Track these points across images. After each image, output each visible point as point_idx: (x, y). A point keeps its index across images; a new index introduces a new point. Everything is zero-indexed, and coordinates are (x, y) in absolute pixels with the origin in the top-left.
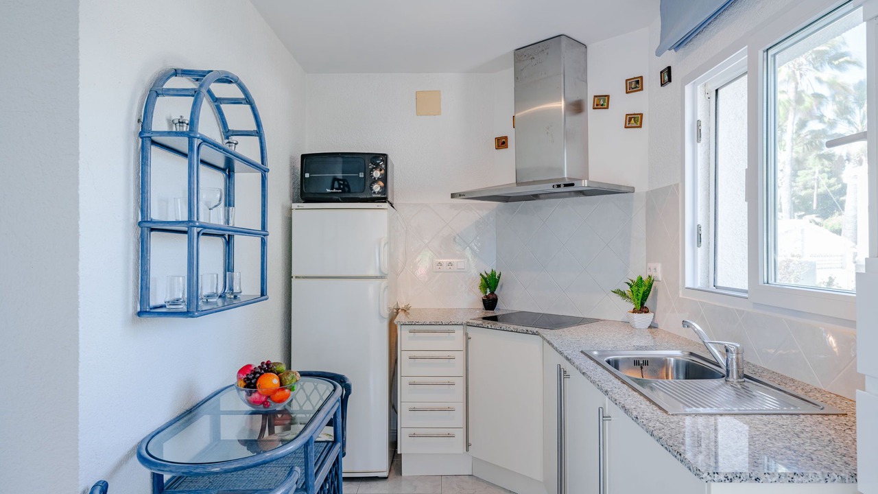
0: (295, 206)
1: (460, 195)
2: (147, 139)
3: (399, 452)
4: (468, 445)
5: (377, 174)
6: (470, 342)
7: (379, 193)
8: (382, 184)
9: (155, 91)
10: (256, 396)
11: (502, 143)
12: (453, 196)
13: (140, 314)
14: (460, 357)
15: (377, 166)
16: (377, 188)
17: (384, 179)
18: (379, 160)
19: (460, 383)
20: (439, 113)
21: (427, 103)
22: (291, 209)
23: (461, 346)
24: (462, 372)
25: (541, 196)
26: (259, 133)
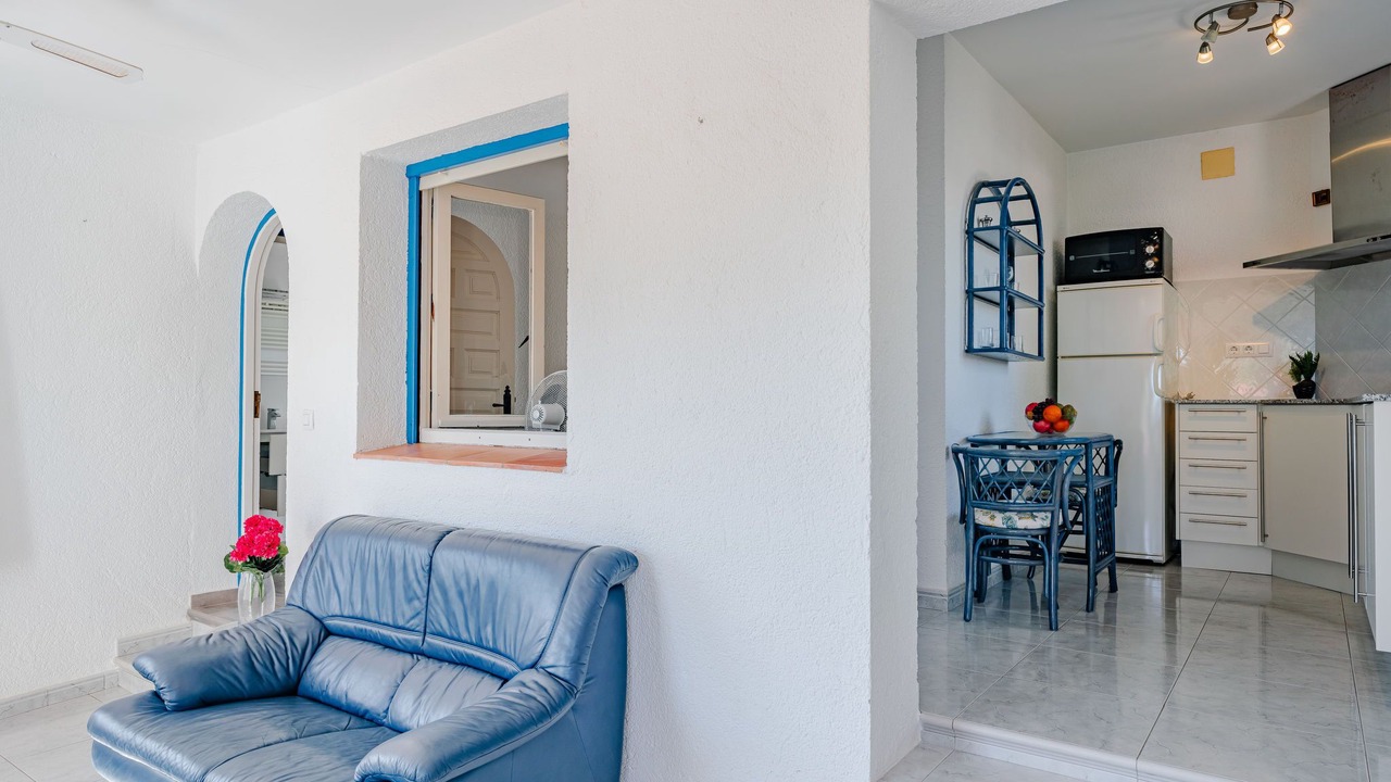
0: (1060, 288)
1: (1253, 264)
2: (971, 234)
3: (1177, 538)
4: (1264, 536)
5: (1150, 249)
6: (1266, 422)
7: (1152, 269)
8: (1156, 260)
9: (975, 201)
10: (1042, 423)
11: (1321, 198)
12: (1246, 265)
13: (967, 351)
14: (1253, 440)
15: (1153, 243)
16: (1150, 264)
17: (1159, 254)
18: (1155, 235)
19: (1253, 468)
20: (1233, 174)
21: (1215, 164)
22: (1056, 292)
23: (1254, 427)
24: (1254, 455)
25: (1374, 256)
26: (1037, 221)
